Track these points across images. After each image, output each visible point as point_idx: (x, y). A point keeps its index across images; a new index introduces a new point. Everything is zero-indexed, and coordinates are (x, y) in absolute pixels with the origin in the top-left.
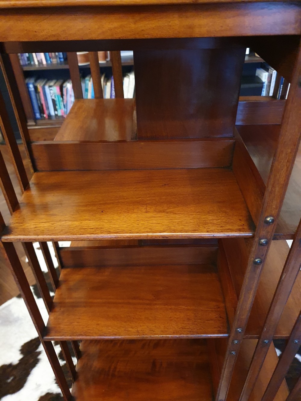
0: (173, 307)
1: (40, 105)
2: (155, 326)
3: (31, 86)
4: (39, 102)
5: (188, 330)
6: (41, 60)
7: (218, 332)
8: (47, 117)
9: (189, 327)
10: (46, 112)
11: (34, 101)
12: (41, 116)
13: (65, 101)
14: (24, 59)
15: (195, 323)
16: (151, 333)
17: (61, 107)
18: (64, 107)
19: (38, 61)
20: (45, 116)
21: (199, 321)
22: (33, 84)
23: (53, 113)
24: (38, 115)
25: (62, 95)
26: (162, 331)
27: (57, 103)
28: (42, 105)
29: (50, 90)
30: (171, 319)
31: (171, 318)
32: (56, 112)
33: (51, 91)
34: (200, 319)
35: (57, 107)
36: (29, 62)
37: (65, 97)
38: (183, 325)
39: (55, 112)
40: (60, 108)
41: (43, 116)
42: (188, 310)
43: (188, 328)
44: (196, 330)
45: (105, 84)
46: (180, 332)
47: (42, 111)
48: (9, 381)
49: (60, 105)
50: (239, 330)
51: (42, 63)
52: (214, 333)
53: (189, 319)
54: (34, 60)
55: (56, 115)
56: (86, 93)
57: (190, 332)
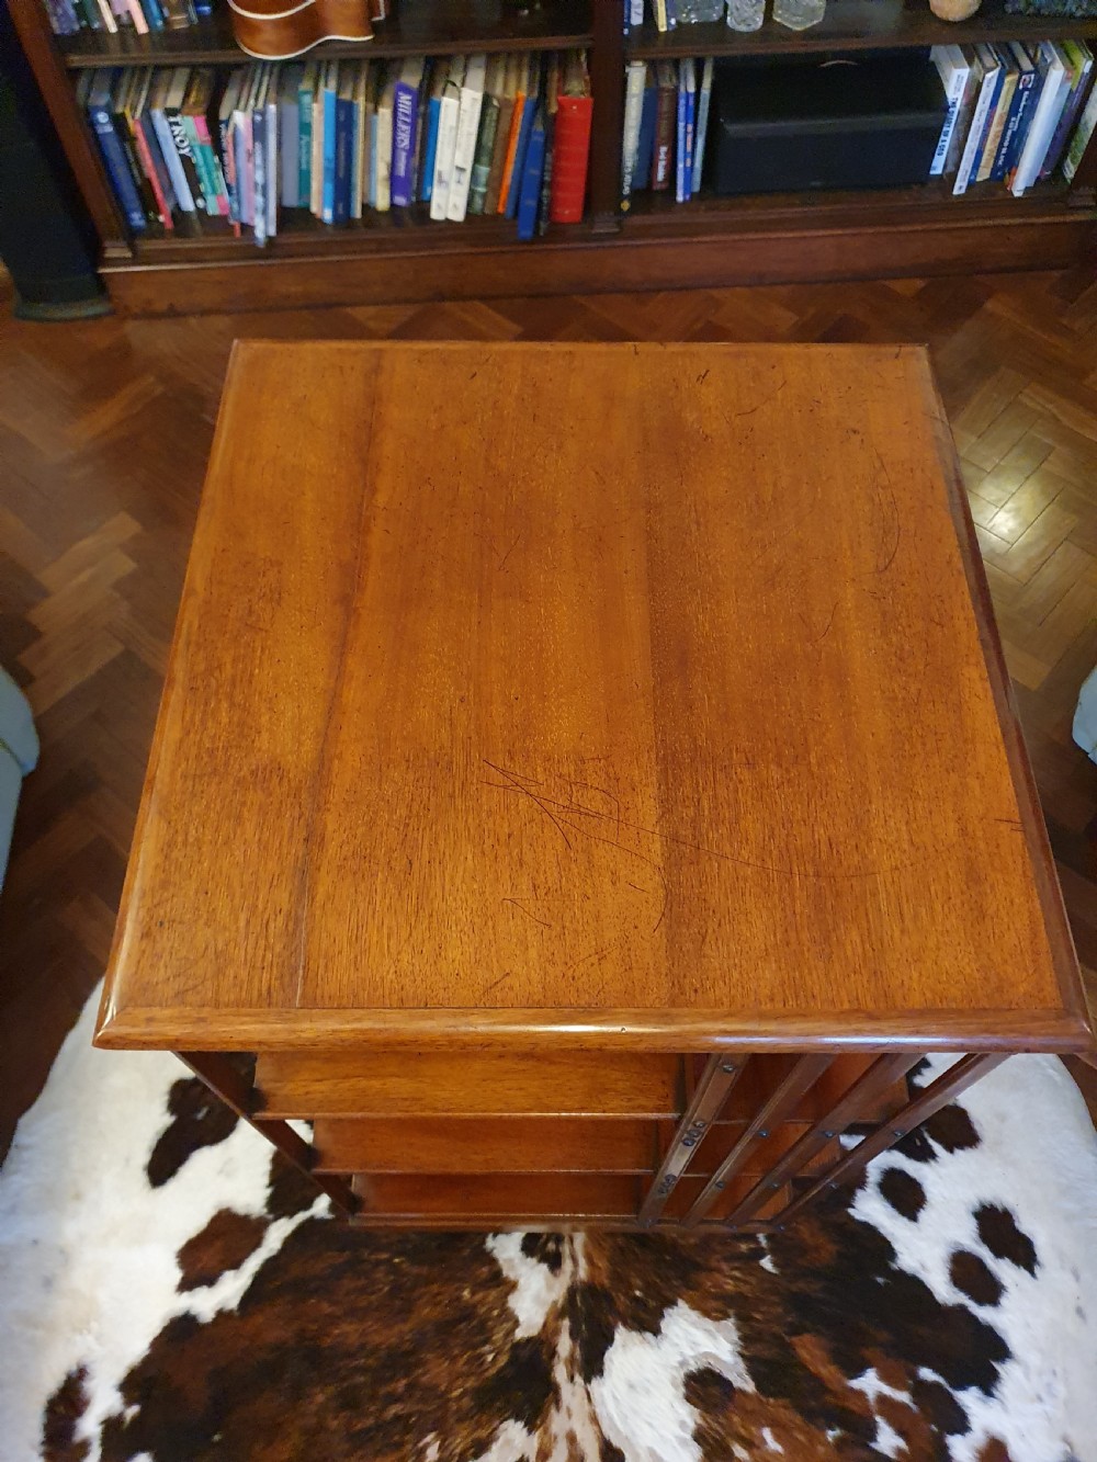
1: (139, 182)
3: (102, 117)
4: (136, 172)
6: (128, 12)
8: (170, 226)
10: (167, 207)
11: (121, 172)
12: (148, 220)
13: (231, 170)
14: (65, 12)
17: (217, 185)
18: (230, 193)
19: (117, 18)
20: (162, 218)
22: (108, 109)
23: (188, 204)
24: (137, 218)
25: (218, 149)
27: (202, 171)
28: (148, 182)
29: (171, 124)
32: (200, 203)
33: (177, 129)
35: (202, 187)
36: (84, 23)
37: (229, 157)
39: (195, 200)
40: (214, 191)
41: (157, 221)
45: (371, 106)
47: (149, 203)
48: (200, 1116)
49: (213, 181)
51: (132, 25)
54: (101, 19)
55: (201, 212)
56: (305, 138)
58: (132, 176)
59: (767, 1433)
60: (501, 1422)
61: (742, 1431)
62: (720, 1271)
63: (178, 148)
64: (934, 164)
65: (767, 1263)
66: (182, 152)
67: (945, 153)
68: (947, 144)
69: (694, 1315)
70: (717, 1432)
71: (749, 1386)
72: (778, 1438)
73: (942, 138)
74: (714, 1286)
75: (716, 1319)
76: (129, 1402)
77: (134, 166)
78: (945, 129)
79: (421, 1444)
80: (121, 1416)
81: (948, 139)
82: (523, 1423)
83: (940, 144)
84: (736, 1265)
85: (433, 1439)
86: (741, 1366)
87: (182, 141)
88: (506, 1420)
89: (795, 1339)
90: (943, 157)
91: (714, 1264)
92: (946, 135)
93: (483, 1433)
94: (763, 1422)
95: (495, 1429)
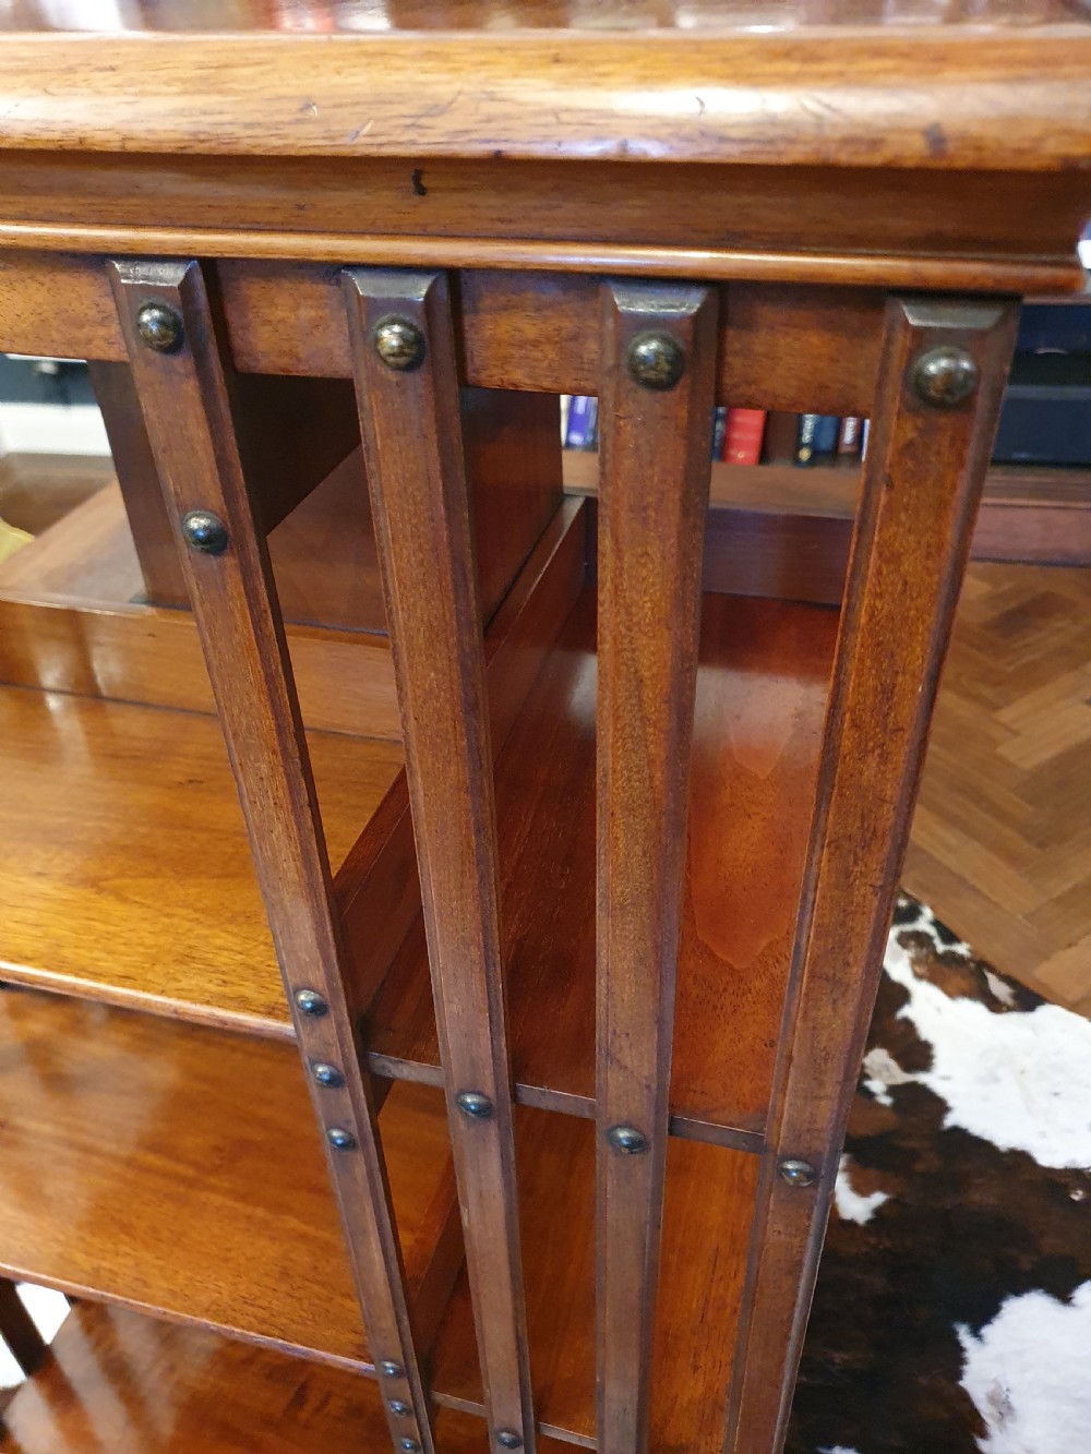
0: (260, 1212)
2: (161, 1269)
5: (261, 1313)
7: (354, 1350)
9: (270, 1303)
15: (297, 1294)
16: (134, 1291)
21: (316, 1288)
26: (173, 1293)
30: (229, 1255)
31: (229, 1250)
34: (323, 1284)
38: (255, 1290)
42: (303, 1238)
43: (265, 1304)
44: (284, 1321)
46: (229, 1312)
50: (386, 1367)
52: (337, 1351)
53: (285, 1274)
57: (263, 1321)
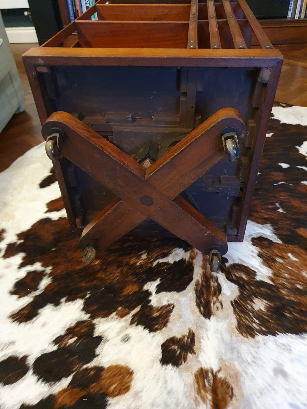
58: (73, 9)
59: (290, 255)
60: (174, 248)
61: (280, 255)
62: (261, 212)
63: (86, 4)
64: (288, 14)
65: (280, 210)
66: (87, 5)
67: (291, 10)
68: (292, 8)
69: (253, 223)
70: (268, 254)
71: (280, 242)
72: (295, 256)
73: (290, 6)
74: (260, 216)
75: (263, 224)
76: (19, 239)
77: (74, 7)
78: (291, 3)
79: (139, 254)
80: (15, 243)
81: (292, 6)
82: (182, 249)
83: (290, 7)
84: (267, 211)
85: (144, 252)
86: (275, 237)
87: (87, 2)
88: (176, 247)
89: (296, 230)
90: (291, 12)
91: (258, 210)
92: (291, 5)
93: (166, 251)
94: (288, 252)
95: (171, 250)
